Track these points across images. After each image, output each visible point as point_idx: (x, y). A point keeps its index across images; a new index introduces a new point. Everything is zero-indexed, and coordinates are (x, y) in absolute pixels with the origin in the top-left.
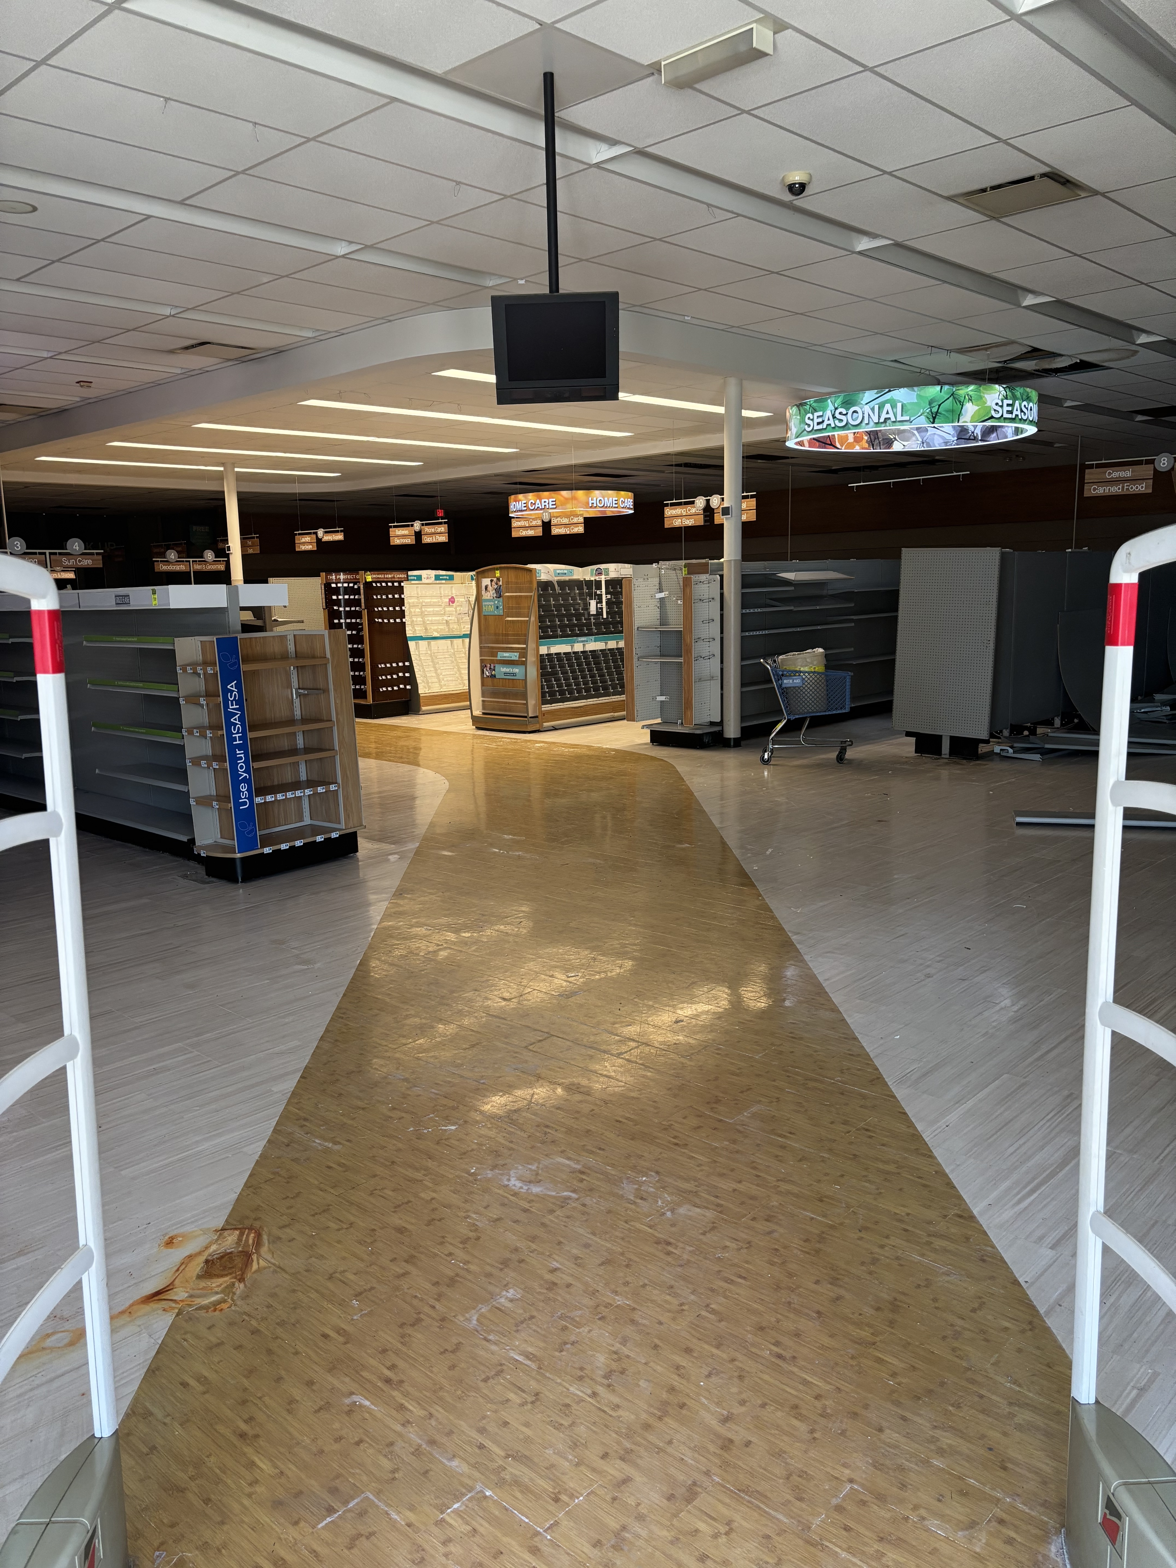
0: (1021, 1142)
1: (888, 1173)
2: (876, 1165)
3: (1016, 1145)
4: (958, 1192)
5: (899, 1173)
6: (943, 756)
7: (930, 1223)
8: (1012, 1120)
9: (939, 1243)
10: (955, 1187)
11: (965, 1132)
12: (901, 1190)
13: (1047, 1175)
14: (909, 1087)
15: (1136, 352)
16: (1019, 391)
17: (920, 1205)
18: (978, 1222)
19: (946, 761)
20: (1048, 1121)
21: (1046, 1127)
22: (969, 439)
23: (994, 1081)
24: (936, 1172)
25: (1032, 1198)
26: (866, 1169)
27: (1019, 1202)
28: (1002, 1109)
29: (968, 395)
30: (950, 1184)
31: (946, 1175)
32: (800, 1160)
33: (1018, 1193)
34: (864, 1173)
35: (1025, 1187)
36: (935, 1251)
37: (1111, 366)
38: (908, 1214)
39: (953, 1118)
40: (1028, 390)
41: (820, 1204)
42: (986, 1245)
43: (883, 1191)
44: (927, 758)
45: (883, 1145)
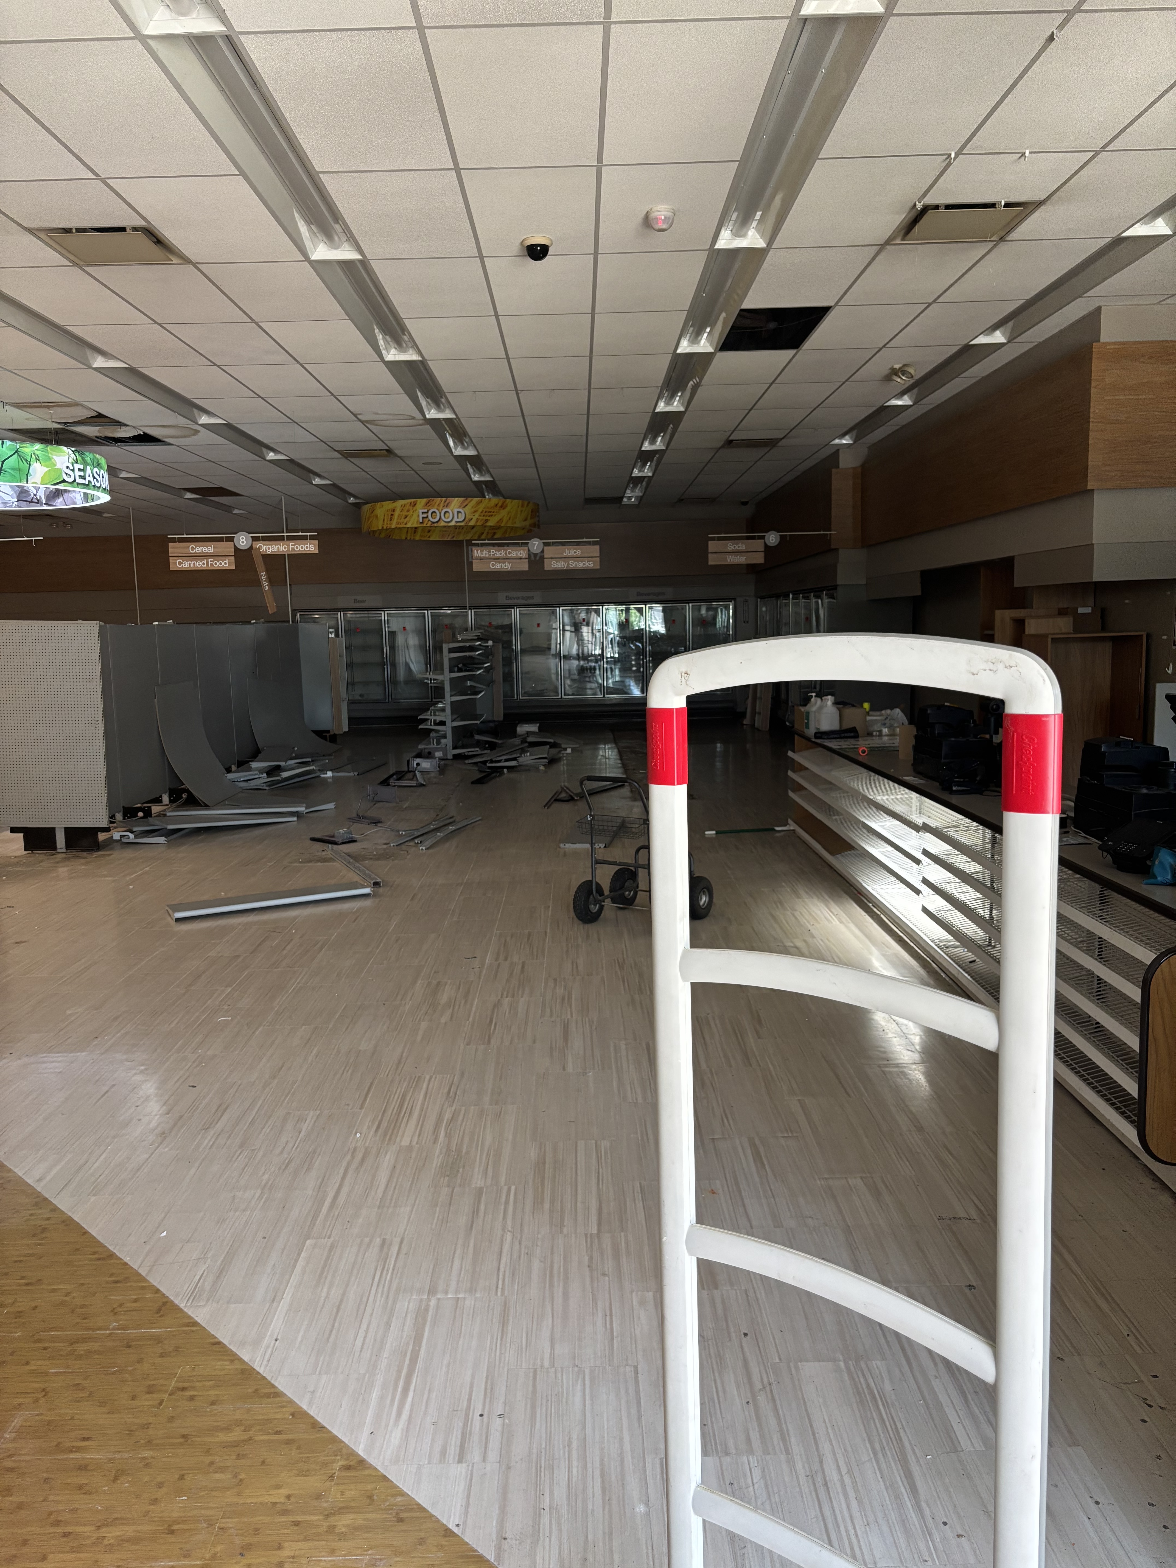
0: (364, 1326)
1: (236, 1444)
2: (217, 1439)
3: (362, 1334)
4: (330, 1432)
5: (250, 1439)
6: (59, 851)
7: (318, 1497)
8: (342, 1301)
9: (344, 1521)
10: (323, 1427)
11: (299, 1338)
12: (263, 1462)
13: (410, 1360)
14: (208, 1300)
15: (197, 432)
16: (89, 457)
17: (298, 1475)
18: (371, 1467)
19: (63, 855)
20: (378, 1286)
21: (379, 1295)
22: (31, 502)
23: (299, 1255)
24: (293, 1414)
25: (409, 1399)
26: (208, 1452)
27: (399, 1413)
28: (325, 1290)
29: (34, 454)
30: (316, 1426)
31: (305, 1414)
32: (116, 1478)
33: (392, 1401)
34: (208, 1459)
35: (395, 1389)
36: (342, 1536)
37: (172, 443)
38: (288, 1497)
39: (277, 1324)
40: (97, 456)
41: (171, 1538)
42: (394, 1495)
43: (242, 1476)
44: (39, 855)
45: (213, 1403)
